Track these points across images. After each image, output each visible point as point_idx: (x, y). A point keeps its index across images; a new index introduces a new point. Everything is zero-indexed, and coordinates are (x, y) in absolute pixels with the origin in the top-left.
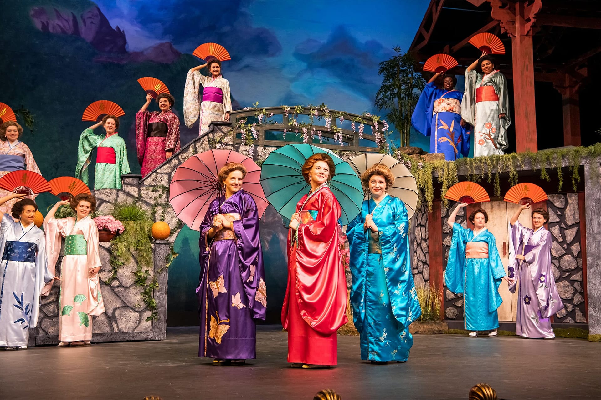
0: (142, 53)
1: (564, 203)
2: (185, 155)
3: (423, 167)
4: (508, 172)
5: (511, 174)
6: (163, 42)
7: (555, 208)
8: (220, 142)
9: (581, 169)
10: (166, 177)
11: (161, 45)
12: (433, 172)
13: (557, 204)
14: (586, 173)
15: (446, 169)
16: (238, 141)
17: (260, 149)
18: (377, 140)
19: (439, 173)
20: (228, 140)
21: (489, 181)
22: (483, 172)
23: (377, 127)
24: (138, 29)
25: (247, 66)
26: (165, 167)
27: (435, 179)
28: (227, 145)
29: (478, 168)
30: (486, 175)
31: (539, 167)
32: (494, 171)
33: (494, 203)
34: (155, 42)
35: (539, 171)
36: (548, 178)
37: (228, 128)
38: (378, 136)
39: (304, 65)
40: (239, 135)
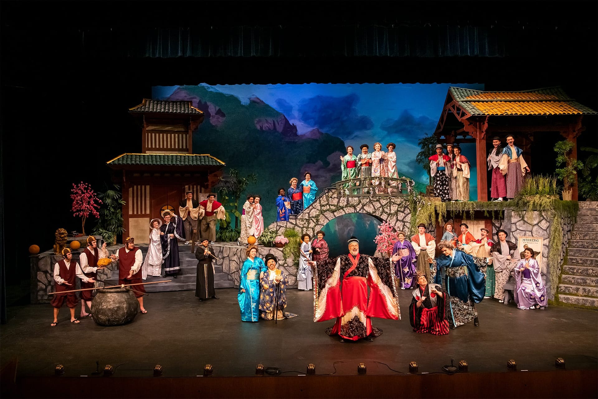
0: (304, 135)
1: (500, 225)
2: (315, 204)
3: (430, 205)
4: (469, 211)
5: (471, 212)
6: (314, 128)
7: (496, 227)
8: (331, 197)
9: (503, 212)
10: (307, 215)
11: (314, 130)
12: (435, 208)
13: (497, 225)
14: (505, 215)
15: (441, 207)
16: (340, 196)
17: (350, 199)
18: (409, 191)
19: (438, 209)
20: (335, 195)
21: (461, 214)
22: (458, 210)
23: (409, 184)
24: (303, 123)
25: (356, 136)
26: (306, 210)
27: (436, 211)
28: (334, 198)
29: (456, 207)
30: (459, 211)
31: (484, 209)
32: (463, 210)
33: (468, 221)
34: (310, 129)
35: (484, 211)
36: (488, 215)
37: (335, 190)
38: (409, 188)
39: (385, 133)
40: (340, 193)
